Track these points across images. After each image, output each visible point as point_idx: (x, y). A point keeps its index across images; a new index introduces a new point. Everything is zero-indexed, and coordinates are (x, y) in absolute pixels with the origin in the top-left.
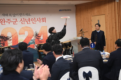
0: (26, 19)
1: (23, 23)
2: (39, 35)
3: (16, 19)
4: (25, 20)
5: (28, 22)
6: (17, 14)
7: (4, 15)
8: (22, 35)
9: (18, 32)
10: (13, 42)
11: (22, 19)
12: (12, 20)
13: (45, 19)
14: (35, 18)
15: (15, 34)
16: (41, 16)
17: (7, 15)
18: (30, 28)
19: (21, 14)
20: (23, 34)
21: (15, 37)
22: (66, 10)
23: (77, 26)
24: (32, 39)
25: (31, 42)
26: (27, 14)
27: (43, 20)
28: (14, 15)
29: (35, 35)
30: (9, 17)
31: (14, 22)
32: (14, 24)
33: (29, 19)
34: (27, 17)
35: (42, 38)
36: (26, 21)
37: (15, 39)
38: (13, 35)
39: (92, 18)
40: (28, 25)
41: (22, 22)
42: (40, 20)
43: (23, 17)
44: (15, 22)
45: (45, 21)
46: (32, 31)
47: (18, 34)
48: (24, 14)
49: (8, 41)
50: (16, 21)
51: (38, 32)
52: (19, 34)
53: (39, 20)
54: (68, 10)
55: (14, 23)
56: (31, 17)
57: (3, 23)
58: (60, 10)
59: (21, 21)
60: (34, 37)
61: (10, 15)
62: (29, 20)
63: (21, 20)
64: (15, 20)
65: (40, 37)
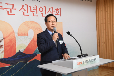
0: (31, 7)
1: (26, 13)
3: (13, 5)
4: (29, 8)
8: (23, 37)
9: (16, 31)
10: (5, 51)
11: (23, 6)
12: (4, 6)
13: (59, 10)
14: (45, 7)
15: (9, 35)
16: (55, 5)
18: (37, 23)
20: (25, 35)
21: (11, 41)
27: (57, 12)
31: (9, 10)
32: (8, 14)
33: (37, 8)
36: (31, 11)
37: (10, 45)
38: (5, 36)
40: (34, 19)
41: (24, 13)
42: (53, 11)
43: (25, 2)
44: (11, 9)
45: (59, 13)
47: (16, 35)
50: (13, 9)
52: (19, 35)
53: (51, 11)
55: (8, 12)
56: (39, 5)
59: (23, 10)
62: (37, 10)
63: (22, 8)
64: (11, 7)
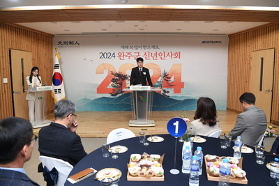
0: (152, 53)
2: (169, 76)
4: (150, 54)
5: (155, 58)
6: (141, 47)
7: (123, 47)
12: (133, 54)
13: (178, 54)
14: (164, 52)
16: (174, 50)
17: (127, 47)
18: (156, 65)
19: (145, 47)
22: (212, 42)
23: (228, 66)
24: (159, 80)
25: (157, 84)
26: (153, 47)
27: (176, 55)
28: (137, 47)
29: (162, 75)
30: (129, 50)
31: (136, 57)
33: (156, 53)
34: (153, 51)
35: (172, 79)
36: (152, 56)
39: (253, 54)
40: (154, 62)
41: (146, 58)
42: (172, 55)
43: (147, 50)
45: (179, 56)
46: (159, 70)
48: (149, 47)
49: (127, 81)
51: (168, 71)
53: (170, 54)
54: (217, 42)
56: (158, 51)
57: (122, 58)
58: (203, 42)
59: (145, 56)
60: (161, 78)
61: (131, 47)
62: (156, 55)
63: (145, 54)
65: (170, 78)
